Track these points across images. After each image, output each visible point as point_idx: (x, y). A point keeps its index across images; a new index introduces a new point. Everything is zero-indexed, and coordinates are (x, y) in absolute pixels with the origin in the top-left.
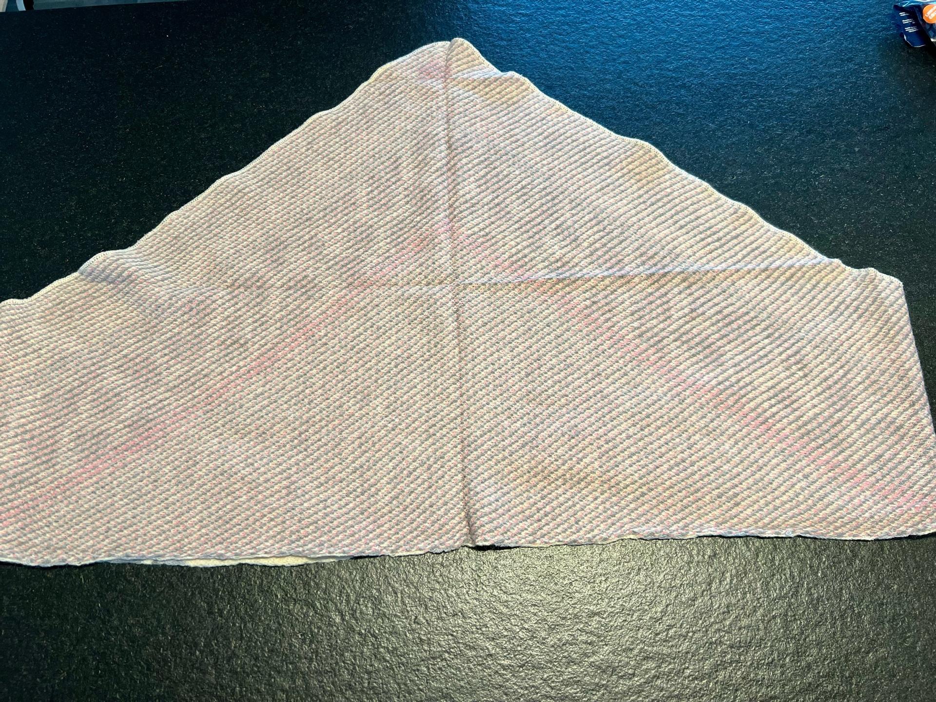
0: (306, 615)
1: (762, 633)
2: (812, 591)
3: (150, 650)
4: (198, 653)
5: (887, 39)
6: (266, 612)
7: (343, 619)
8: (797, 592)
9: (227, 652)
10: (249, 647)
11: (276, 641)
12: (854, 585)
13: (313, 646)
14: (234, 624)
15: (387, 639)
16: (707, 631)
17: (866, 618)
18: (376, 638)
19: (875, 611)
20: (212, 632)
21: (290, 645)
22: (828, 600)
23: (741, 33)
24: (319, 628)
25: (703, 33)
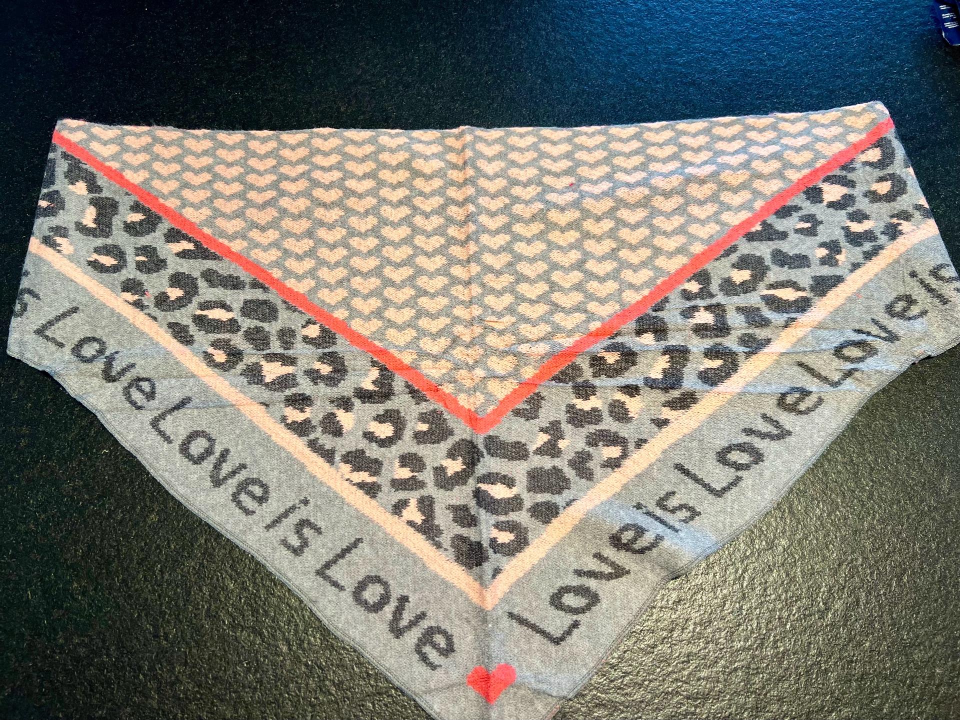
0: (253, 643)
1: (720, 686)
2: (779, 644)
3: (93, 670)
4: (141, 677)
5: (922, 35)
6: (212, 638)
7: (290, 649)
8: (762, 644)
9: (170, 677)
10: (193, 673)
11: (221, 669)
12: (824, 640)
13: (258, 676)
14: (179, 650)
15: (334, 672)
16: (664, 680)
17: (832, 675)
18: (323, 670)
19: (843, 668)
20: (157, 656)
21: (235, 673)
22: (794, 654)
23: (761, 24)
24: (265, 657)
25: (720, 22)
